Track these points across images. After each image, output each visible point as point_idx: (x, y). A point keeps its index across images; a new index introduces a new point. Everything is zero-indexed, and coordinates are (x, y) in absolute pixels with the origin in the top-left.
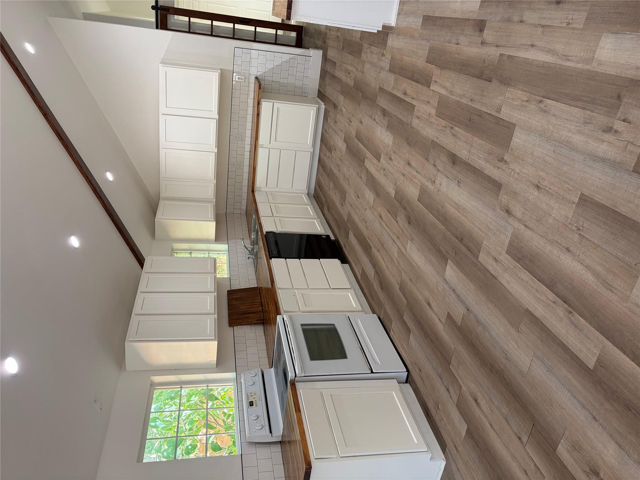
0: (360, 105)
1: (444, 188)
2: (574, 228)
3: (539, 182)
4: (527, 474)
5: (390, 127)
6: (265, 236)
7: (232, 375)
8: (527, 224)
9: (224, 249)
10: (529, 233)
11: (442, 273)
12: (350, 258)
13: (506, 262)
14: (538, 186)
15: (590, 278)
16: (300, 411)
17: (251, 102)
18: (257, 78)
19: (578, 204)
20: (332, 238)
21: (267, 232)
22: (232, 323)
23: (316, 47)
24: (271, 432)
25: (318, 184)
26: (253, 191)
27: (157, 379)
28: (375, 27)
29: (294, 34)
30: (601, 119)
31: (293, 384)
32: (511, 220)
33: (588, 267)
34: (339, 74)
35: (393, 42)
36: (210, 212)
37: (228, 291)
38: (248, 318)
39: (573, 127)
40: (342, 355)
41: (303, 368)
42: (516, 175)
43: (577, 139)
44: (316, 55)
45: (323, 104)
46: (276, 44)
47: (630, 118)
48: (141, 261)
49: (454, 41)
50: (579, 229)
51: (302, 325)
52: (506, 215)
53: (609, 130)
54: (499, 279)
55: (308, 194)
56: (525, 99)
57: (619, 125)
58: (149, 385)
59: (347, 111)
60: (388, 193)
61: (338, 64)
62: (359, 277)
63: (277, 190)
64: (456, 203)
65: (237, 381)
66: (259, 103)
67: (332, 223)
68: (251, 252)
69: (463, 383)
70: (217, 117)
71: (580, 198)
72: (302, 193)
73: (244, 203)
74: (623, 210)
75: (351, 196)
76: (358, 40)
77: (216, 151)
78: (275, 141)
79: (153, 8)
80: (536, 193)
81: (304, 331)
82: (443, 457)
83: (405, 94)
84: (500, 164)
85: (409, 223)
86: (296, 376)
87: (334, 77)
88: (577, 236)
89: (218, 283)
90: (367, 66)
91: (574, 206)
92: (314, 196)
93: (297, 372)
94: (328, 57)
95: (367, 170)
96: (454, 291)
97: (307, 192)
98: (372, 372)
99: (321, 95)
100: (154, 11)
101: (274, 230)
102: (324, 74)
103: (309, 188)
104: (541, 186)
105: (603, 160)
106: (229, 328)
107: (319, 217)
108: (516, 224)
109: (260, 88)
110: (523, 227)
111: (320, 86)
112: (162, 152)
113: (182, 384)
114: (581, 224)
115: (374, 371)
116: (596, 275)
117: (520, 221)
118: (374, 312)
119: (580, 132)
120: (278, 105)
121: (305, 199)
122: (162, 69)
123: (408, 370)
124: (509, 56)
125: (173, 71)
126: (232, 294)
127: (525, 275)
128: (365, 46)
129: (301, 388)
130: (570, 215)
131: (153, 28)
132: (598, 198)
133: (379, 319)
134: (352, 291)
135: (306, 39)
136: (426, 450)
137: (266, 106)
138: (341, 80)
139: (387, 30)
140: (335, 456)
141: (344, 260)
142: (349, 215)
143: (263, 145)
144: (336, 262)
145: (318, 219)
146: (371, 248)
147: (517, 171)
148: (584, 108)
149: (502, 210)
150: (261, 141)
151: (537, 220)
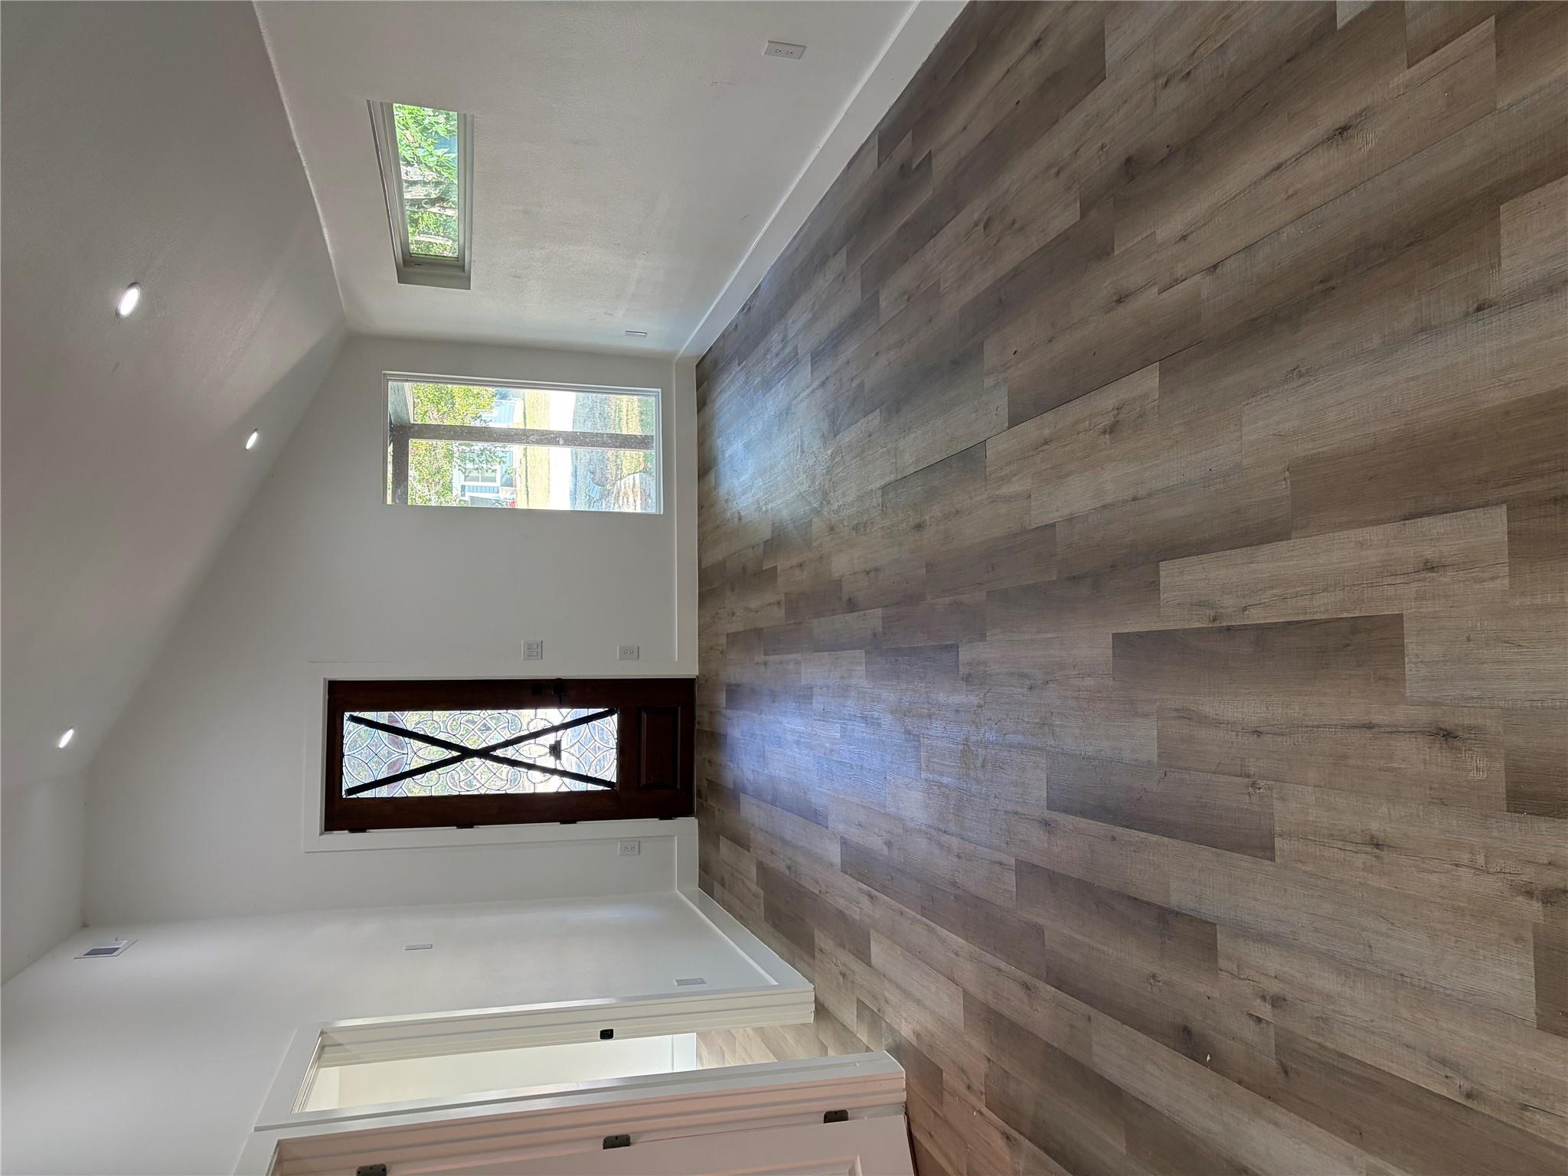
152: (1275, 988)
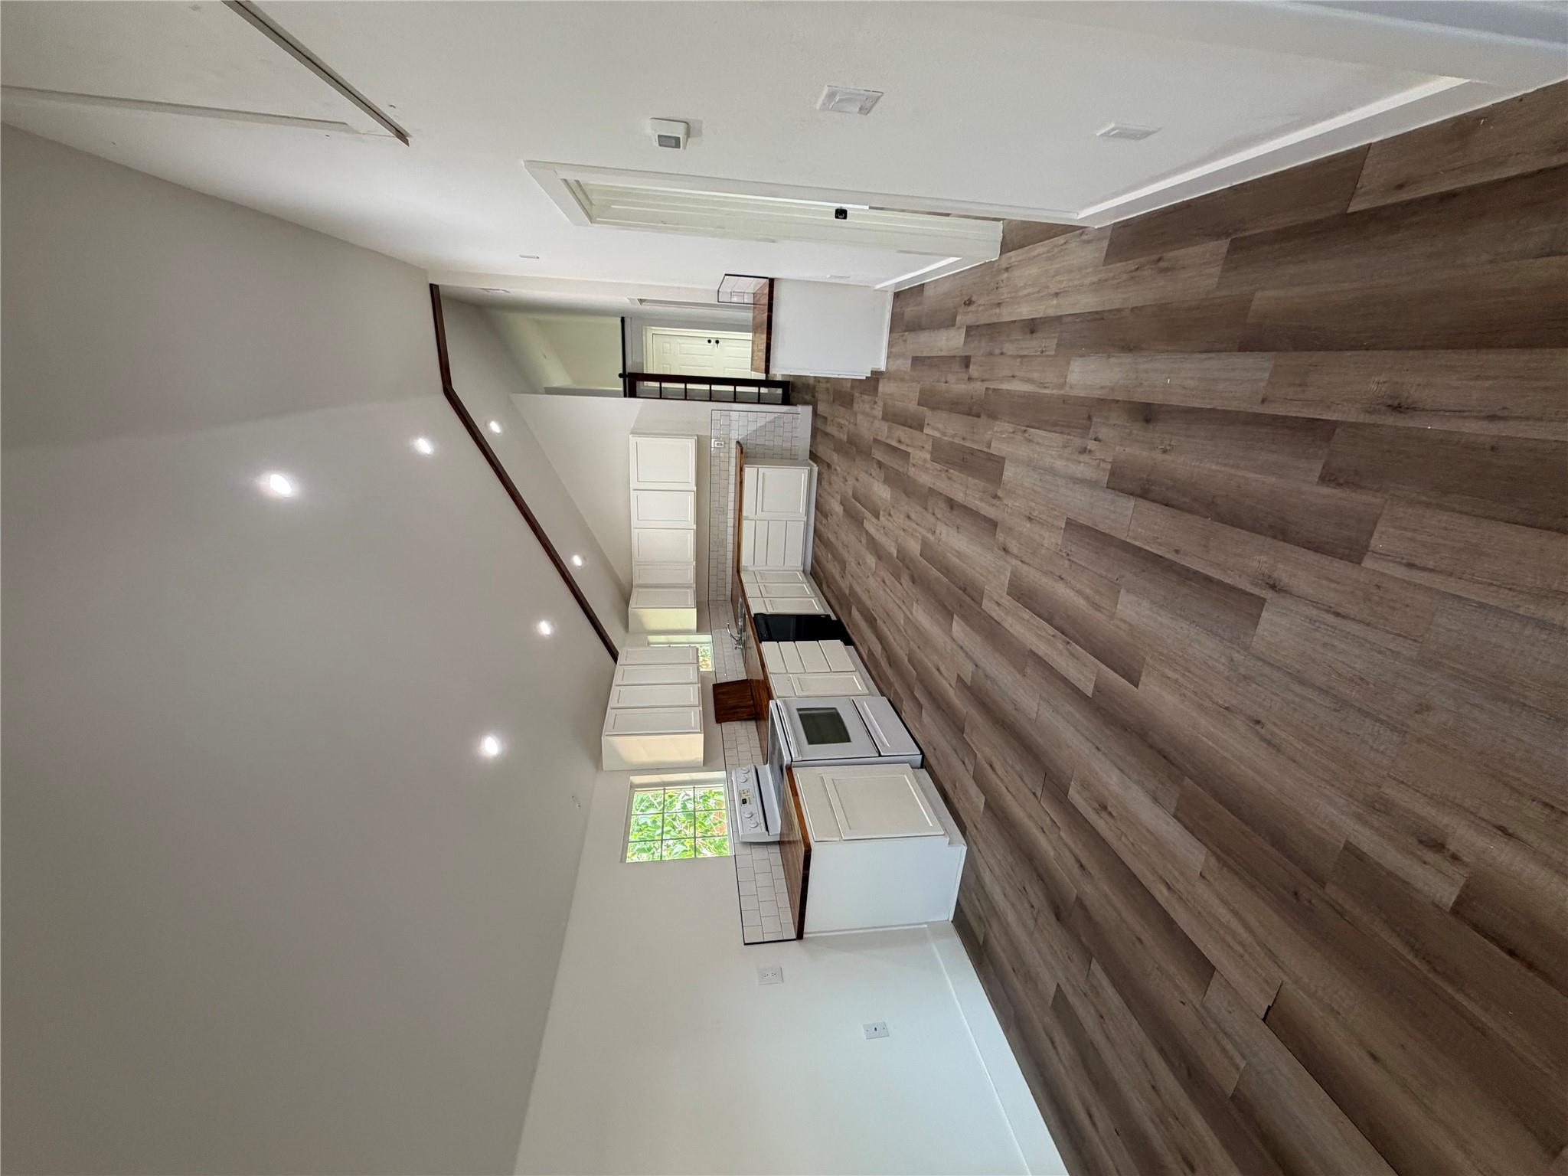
0: (854, 460)
1: (944, 537)
2: (1064, 555)
3: (1031, 514)
4: (1044, 832)
5: (887, 481)
6: (754, 618)
7: (722, 774)
8: (1023, 559)
9: (707, 641)
10: (1025, 568)
11: (948, 632)
12: (854, 638)
13: (1008, 604)
14: (1029, 518)
15: (1081, 602)
16: (797, 795)
17: (732, 470)
18: (738, 442)
19: (1065, 530)
20: (834, 618)
21: (755, 615)
22: (719, 720)
23: (805, 403)
24: (767, 830)
25: (815, 557)
26: (738, 572)
27: (637, 779)
28: (863, 373)
29: (779, 391)
30: (1078, 442)
31: (789, 769)
32: (1008, 558)
33: (1079, 592)
34: (831, 429)
35: (884, 387)
36: (691, 599)
37: (714, 685)
38: (737, 713)
39: (1054, 453)
40: (845, 738)
41: (800, 752)
42: (1009, 511)
43: (1059, 464)
44: (804, 412)
45: (815, 465)
46: (759, 402)
47: (1100, 437)
48: (614, 655)
49: (943, 380)
50: (1068, 555)
51: (799, 710)
52: (1003, 553)
53: (1084, 451)
54: (1003, 623)
55: (804, 571)
56: (1011, 431)
57: (1092, 445)
58: (629, 786)
59: (841, 469)
60: (890, 554)
61: (829, 419)
62: (865, 657)
63: (766, 568)
64: (957, 551)
65: (728, 780)
66: (741, 470)
67: (833, 602)
68: (739, 641)
69: (978, 749)
70: (695, 489)
71: (1067, 523)
72: (796, 571)
73: (729, 587)
74: (1102, 528)
75: (852, 566)
76: (849, 390)
77: (695, 528)
78: (762, 511)
79: (620, 376)
80: (1028, 525)
81: (800, 715)
82: (964, 842)
83: (900, 441)
84: (994, 502)
85: (913, 583)
86: (792, 761)
87: (826, 434)
88: (1067, 562)
89: (702, 678)
90: (860, 417)
91: (1062, 531)
92: (811, 573)
93: (793, 756)
94: (819, 412)
95: (867, 532)
96: (962, 648)
97: (802, 569)
98: (880, 756)
99: (814, 456)
100: (621, 380)
101: (764, 611)
102: (815, 432)
103: (804, 564)
104: (1032, 517)
105: (1082, 481)
106: (716, 725)
107: (816, 595)
108: (1014, 562)
109: (742, 452)
110: (1020, 563)
111: (811, 446)
112: (634, 532)
113: (664, 785)
114: (1069, 548)
115: (882, 754)
116: (1087, 598)
117: (1016, 557)
118: (883, 694)
119: (1060, 457)
120: (763, 470)
121: (800, 576)
122: (632, 439)
123: (922, 753)
124: (994, 389)
125: (643, 441)
126: (717, 687)
127: (1026, 614)
128: (857, 394)
129: (797, 773)
130: (1059, 542)
131: (619, 397)
132: (1082, 520)
133: (889, 701)
134: (858, 674)
135: (794, 395)
136: (943, 833)
137: (750, 472)
138: (833, 436)
139: (876, 376)
140: (838, 839)
141: (848, 641)
142: (851, 588)
143: (747, 517)
144: (838, 643)
145: (816, 598)
146: (876, 620)
147: (1010, 505)
148: (1061, 433)
149: (999, 549)
150: (745, 513)
151: (1032, 553)
152: (1083, 458)
